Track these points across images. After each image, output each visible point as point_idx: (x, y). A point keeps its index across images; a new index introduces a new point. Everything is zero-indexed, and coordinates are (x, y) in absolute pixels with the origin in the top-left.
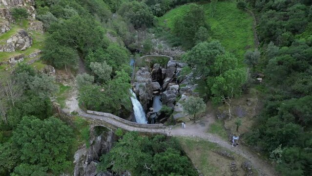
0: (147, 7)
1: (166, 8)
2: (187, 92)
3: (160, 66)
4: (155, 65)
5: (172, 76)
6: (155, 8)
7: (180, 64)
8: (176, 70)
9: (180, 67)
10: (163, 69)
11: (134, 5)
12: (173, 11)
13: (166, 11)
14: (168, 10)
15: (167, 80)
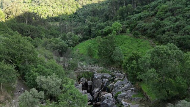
0: (63, 42)
1: (76, 43)
2: (125, 98)
3: (86, 79)
4: (82, 79)
5: (100, 86)
6: (68, 42)
7: (105, 75)
8: (102, 81)
9: (106, 78)
10: (89, 82)
11: (53, 40)
12: (81, 44)
13: (76, 44)
14: (77, 43)
15: (97, 90)
